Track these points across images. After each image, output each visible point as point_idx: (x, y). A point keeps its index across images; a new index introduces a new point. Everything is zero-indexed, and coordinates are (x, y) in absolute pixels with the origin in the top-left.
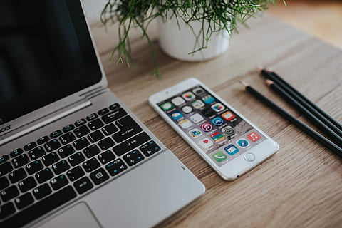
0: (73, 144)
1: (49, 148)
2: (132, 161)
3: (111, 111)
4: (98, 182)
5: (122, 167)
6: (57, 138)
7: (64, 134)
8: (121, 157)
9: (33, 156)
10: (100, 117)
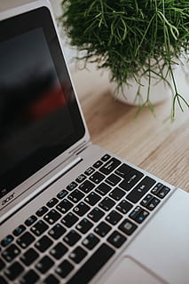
0: (85, 200)
1: (63, 210)
2: (152, 206)
3: (105, 163)
4: (129, 233)
5: (145, 213)
6: (66, 197)
7: (70, 192)
8: (138, 204)
9: (51, 221)
10: (97, 170)
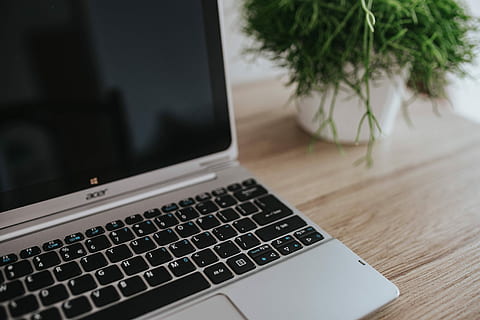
0: (197, 221)
1: (163, 224)
2: (287, 249)
3: (244, 188)
5: (273, 255)
6: (173, 212)
8: (269, 243)
9: (141, 232)
10: (231, 193)
